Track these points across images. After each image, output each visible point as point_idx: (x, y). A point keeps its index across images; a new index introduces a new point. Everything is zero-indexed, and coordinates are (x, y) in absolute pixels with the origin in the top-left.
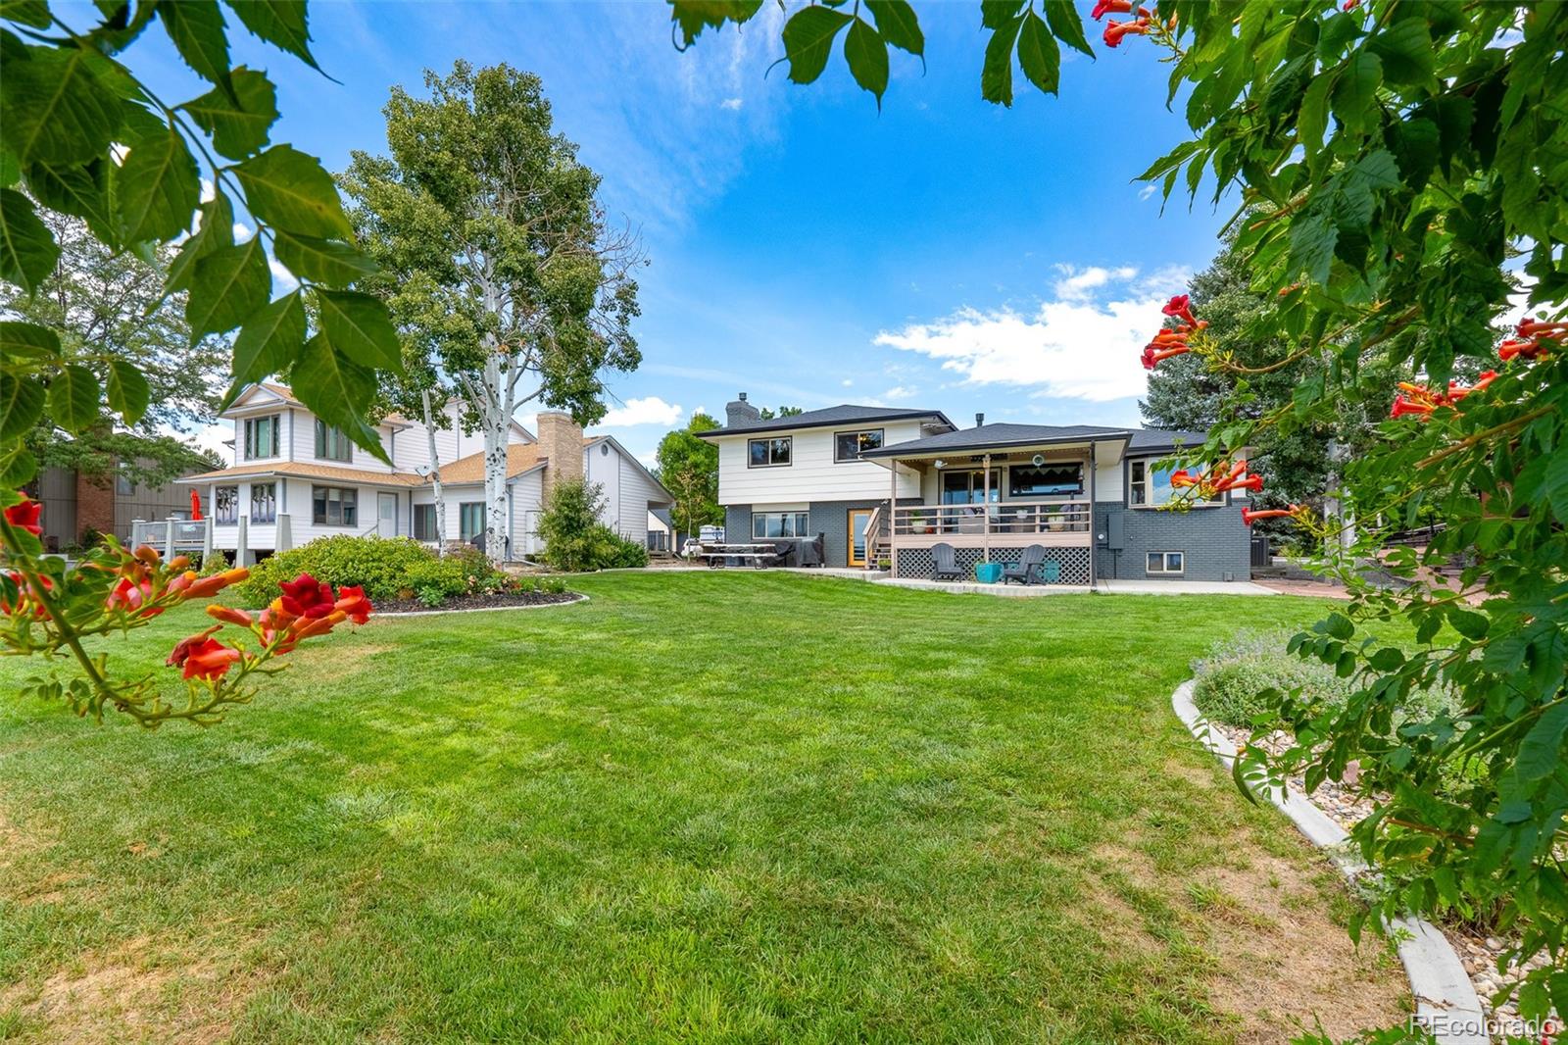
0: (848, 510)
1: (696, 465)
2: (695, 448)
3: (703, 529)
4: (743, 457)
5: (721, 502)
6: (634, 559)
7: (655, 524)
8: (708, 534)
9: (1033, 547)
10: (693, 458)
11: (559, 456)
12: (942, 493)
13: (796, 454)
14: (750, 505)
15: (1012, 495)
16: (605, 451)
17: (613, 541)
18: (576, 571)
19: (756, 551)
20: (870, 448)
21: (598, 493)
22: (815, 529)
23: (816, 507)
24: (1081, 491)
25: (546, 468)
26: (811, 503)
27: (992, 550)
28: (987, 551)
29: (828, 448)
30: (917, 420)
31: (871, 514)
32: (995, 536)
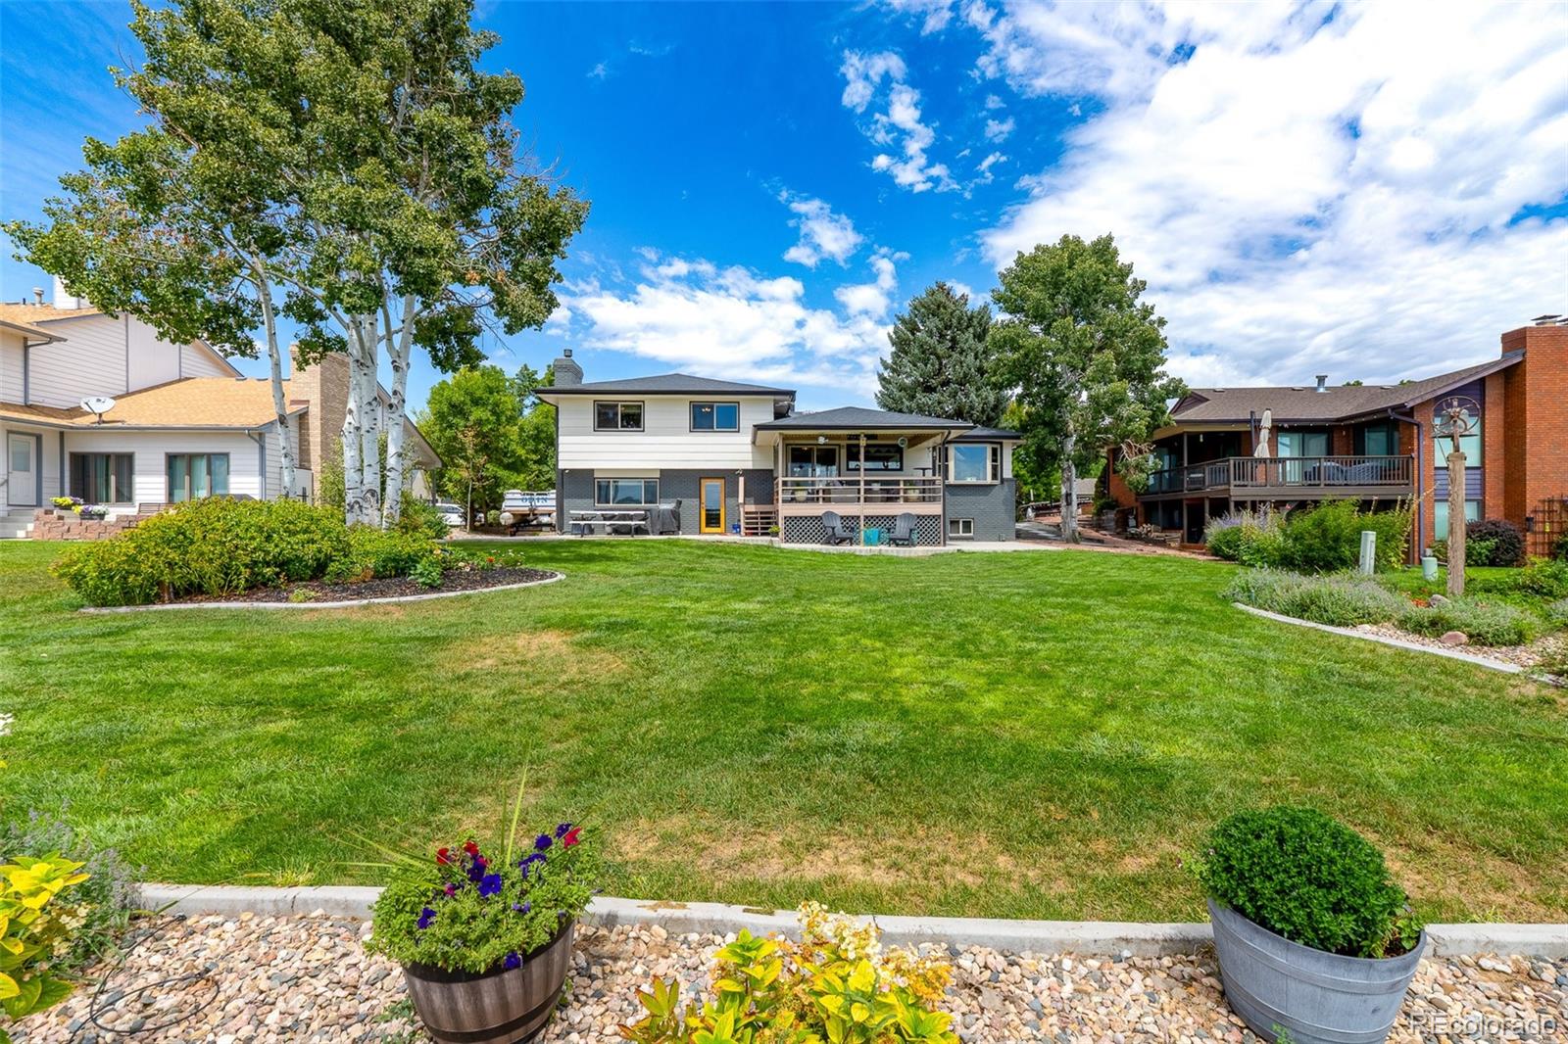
0: (699, 478)
1: (480, 422)
3: (509, 495)
4: (589, 418)
5: (561, 466)
9: (904, 515)
10: (476, 413)
11: (325, 400)
12: (789, 465)
13: (649, 418)
14: (593, 470)
15: (848, 469)
19: (605, 518)
20: (729, 421)
22: (665, 496)
23: (667, 475)
24: (901, 469)
25: (306, 413)
26: (661, 470)
27: (866, 517)
28: (862, 518)
29: (684, 417)
30: (772, 397)
31: (719, 483)
32: (869, 505)
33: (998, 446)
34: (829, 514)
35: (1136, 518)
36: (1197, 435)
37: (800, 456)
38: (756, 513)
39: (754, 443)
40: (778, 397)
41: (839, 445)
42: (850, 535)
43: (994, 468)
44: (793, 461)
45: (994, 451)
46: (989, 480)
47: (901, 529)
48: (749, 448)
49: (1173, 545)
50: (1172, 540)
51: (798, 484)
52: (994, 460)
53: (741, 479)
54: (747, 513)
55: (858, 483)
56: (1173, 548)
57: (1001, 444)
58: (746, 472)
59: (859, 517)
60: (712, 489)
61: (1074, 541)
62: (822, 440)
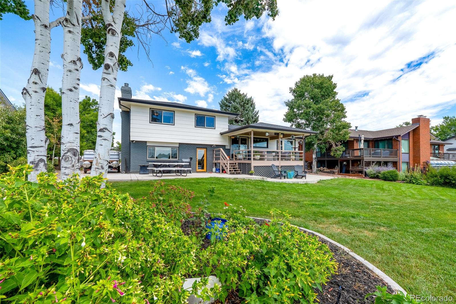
0: (197, 148)
4: (147, 116)
13: (176, 120)
14: (146, 142)
20: (211, 124)
22: (182, 156)
23: (182, 145)
24: (267, 147)
26: (179, 143)
28: (280, 167)
29: (192, 121)
30: (229, 116)
31: (204, 150)
32: (282, 162)
34: (273, 165)
39: (221, 134)
41: (248, 137)
48: (219, 136)
53: (222, 149)
58: (216, 146)
59: (278, 166)
61: (316, 173)
62: (267, 134)
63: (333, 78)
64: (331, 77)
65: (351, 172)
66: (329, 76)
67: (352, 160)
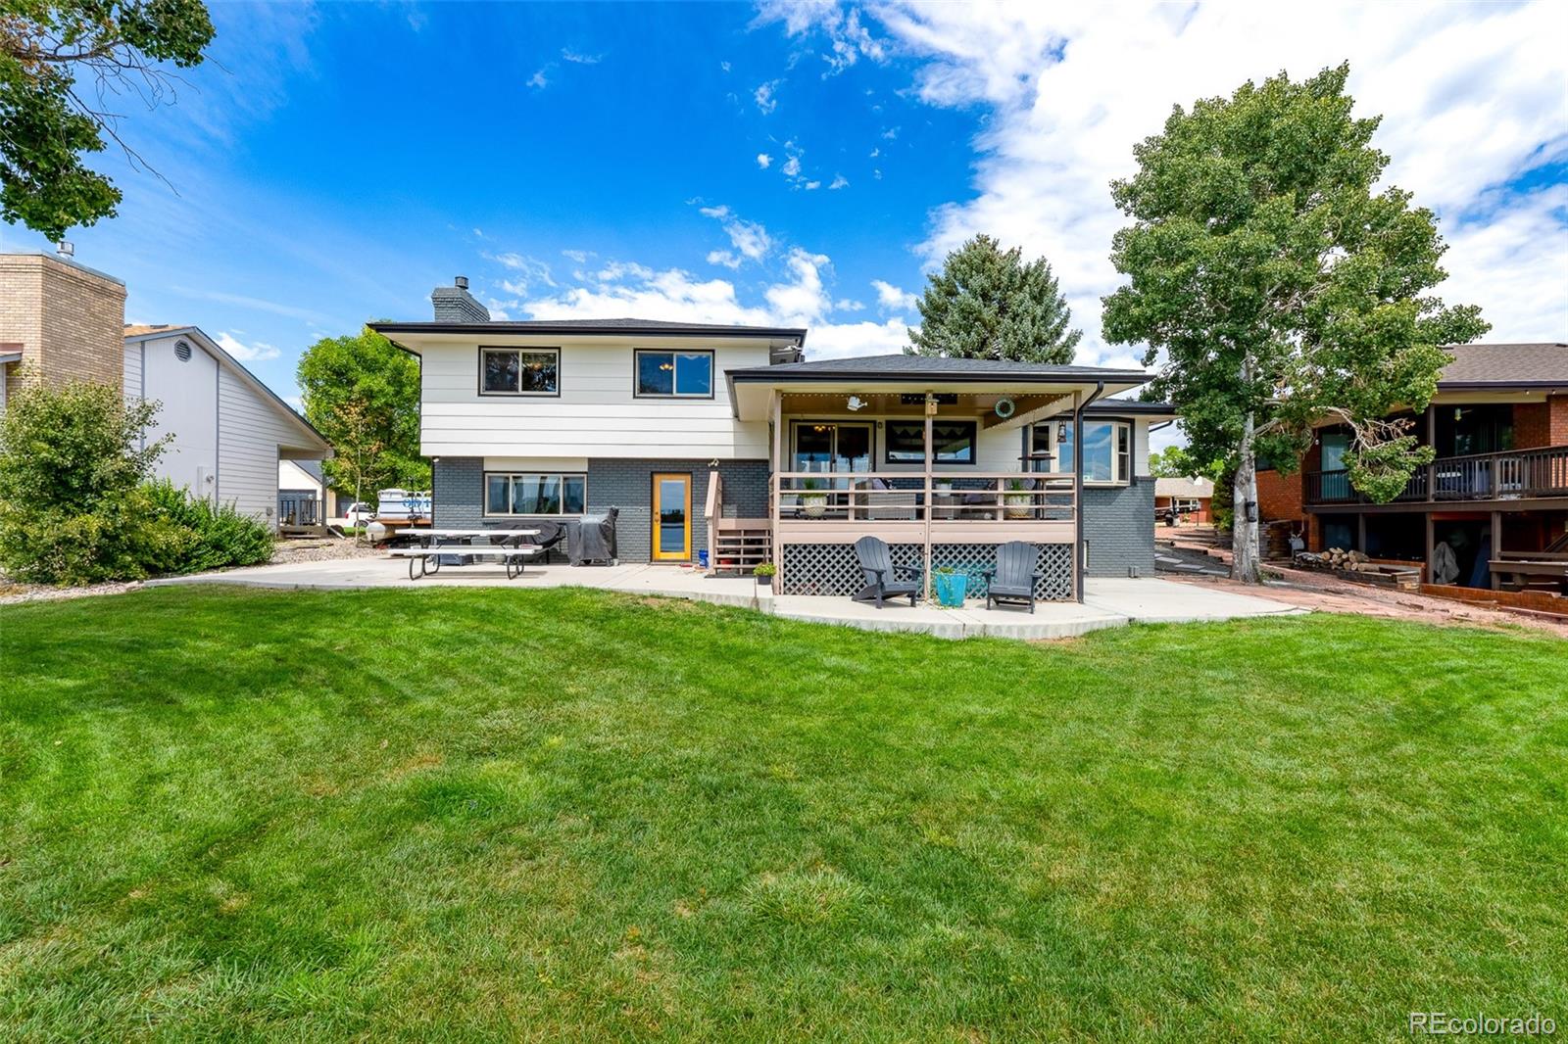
0: (652, 473)
2: (372, 367)
3: (385, 495)
4: (471, 375)
5: (425, 452)
6: (238, 549)
7: (293, 477)
8: (394, 504)
10: (365, 381)
11: (53, 344)
12: (794, 453)
13: (569, 374)
14: (480, 459)
15: (889, 461)
16: (184, 352)
17: (182, 517)
18: (73, 583)
20: (696, 381)
21: (143, 421)
22: (597, 502)
23: (599, 466)
24: (972, 461)
25: (17, 364)
26: (591, 460)
27: (936, 547)
28: (928, 549)
29: (623, 373)
30: (767, 341)
31: (683, 481)
32: (939, 525)
33: (1127, 426)
34: (869, 543)
35: (1305, 538)
36: (1452, 408)
37: (810, 443)
38: (738, 532)
39: (736, 416)
40: (777, 341)
41: (874, 422)
42: (910, 585)
43: (1122, 459)
44: (801, 450)
45: (1123, 432)
46: (1115, 480)
47: (1011, 573)
48: (730, 424)
49: (1408, 586)
50: (1407, 578)
51: (810, 484)
52: (1122, 448)
53: (714, 476)
54: (722, 532)
55: (919, 483)
56: (1410, 591)
57: (1132, 422)
58: (724, 463)
59: (920, 547)
60: (671, 491)
61: (1256, 579)
62: (854, 404)
63: (1348, 81)
64: (1331, 83)
65: (1496, 581)
66: (1323, 77)
67: (1504, 515)
